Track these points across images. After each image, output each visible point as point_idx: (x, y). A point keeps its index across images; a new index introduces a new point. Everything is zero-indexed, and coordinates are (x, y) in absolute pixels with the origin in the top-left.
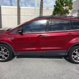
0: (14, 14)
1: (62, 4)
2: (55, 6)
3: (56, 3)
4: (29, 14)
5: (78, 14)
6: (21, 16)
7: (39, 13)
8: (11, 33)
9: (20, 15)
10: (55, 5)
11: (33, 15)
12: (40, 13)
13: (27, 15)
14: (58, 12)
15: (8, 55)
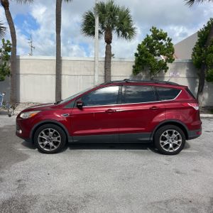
0: (48, 72)
1: (152, 51)
2: (136, 55)
3: (138, 50)
4: (82, 73)
5: (187, 70)
6: (63, 77)
7: (103, 70)
8: (65, 107)
9: (61, 75)
10: (137, 52)
11: (89, 73)
12: (106, 69)
13: (76, 74)
14: (143, 68)
15: (60, 141)
